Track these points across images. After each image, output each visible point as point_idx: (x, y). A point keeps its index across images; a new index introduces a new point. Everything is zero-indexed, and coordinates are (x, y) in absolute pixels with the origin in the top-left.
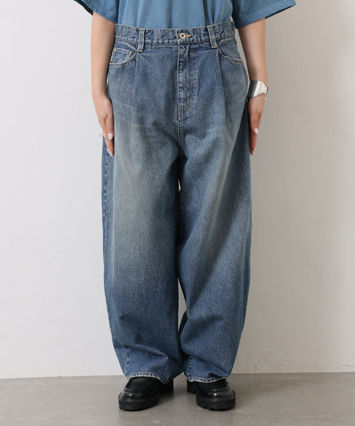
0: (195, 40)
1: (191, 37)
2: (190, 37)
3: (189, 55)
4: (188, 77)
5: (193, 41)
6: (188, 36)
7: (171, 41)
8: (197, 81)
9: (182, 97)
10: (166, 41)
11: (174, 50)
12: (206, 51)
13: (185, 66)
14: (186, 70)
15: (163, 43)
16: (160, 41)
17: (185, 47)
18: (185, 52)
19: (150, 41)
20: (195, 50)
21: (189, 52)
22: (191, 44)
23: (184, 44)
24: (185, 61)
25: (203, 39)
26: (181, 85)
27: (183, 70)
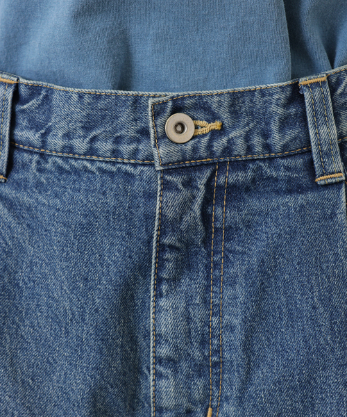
0: (240, 147)
1: (222, 131)
2: (214, 134)
3: (206, 217)
4: (198, 314)
5: (227, 150)
6: (207, 127)
7: (126, 149)
8: (237, 338)
9: (167, 402)
10: (105, 147)
11: (137, 187)
12: (291, 200)
13: (185, 265)
14: (192, 284)
15: (91, 151)
16: (80, 145)
17: (189, 184)
18: (186, 205)
19: (33, 137)
20: (235, 193)
21: (207, 202)
22: (217, 167)
23: (184, 167)
24: (189, 244)
25: (277, 140)
26: (164, 351)
27: (175, 281)
